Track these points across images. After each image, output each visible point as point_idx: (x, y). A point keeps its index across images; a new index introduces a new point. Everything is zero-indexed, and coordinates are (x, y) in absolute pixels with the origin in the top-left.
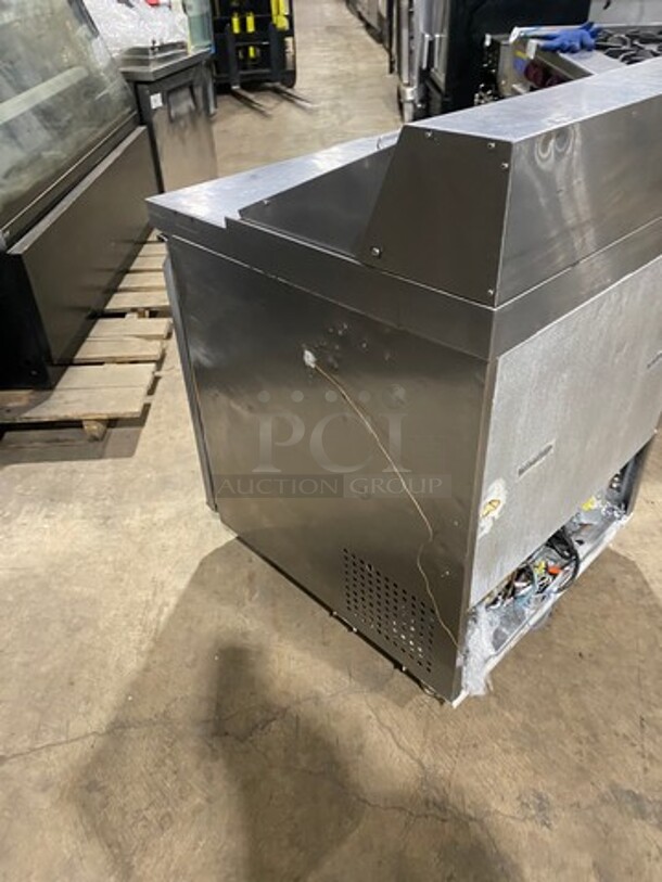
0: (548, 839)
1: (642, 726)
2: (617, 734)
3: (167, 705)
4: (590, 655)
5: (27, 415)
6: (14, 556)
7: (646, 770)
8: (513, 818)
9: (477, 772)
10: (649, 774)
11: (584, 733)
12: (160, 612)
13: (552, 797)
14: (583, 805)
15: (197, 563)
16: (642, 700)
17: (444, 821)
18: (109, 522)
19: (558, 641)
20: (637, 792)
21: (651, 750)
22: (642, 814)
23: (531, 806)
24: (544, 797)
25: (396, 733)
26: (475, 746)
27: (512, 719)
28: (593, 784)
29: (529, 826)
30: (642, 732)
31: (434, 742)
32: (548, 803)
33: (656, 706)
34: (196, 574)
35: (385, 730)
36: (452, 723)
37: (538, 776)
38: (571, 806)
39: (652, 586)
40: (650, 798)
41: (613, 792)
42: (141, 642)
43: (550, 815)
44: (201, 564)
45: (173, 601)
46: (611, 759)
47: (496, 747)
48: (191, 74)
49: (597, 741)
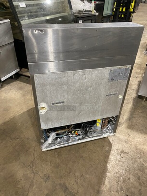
0: (43, 184)
1: (81, 176)
2: (75, 175)
3: (6, 128)
4: (84, 158)
5: (23, 73)
6: (7, 96)
7: (74, 184)
8: (41, 177)
9: (42, 166)
10: (73, 185)
11: (68, 171)
12: (18, 114)
13: (51, 178)
14: (55, 183)
15: (31, 108)
16: (86, 171)
17: (29, 170)
18: (24, 96)
19: (80, 152)
20: (68, 187)
21: (78, 182)
22: (65, 191)
23: (46, 177)
24: (50, 177)
25: (35, 152)
26: (46, 161)
27: (57, 161)
28: (61, 180)
29: (42, 180)
30: (80, 177)
31: (40, 156)
32: (49, 178)
33: (88, 174)
34: (29, 110)
35: (34, 150)
36: (46, 155)
37: (52, 173)
38: (53, 182)
39: (111, 152)
40: (69, 190)
41: (63, 184)
42: (11, 117)
43: (48, 181)
44: (31, 109)
45: (22, 112)
46: (69, 178)
47: (50, 164)
48: (92, 17)
49: (69, 174)
